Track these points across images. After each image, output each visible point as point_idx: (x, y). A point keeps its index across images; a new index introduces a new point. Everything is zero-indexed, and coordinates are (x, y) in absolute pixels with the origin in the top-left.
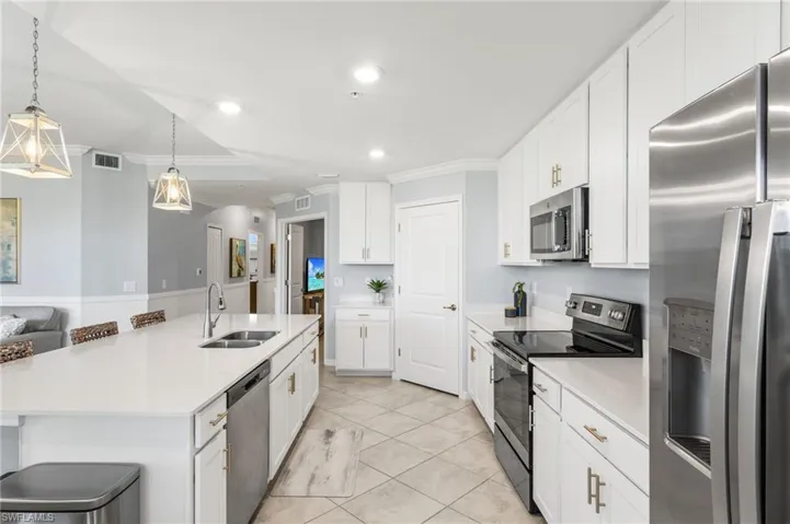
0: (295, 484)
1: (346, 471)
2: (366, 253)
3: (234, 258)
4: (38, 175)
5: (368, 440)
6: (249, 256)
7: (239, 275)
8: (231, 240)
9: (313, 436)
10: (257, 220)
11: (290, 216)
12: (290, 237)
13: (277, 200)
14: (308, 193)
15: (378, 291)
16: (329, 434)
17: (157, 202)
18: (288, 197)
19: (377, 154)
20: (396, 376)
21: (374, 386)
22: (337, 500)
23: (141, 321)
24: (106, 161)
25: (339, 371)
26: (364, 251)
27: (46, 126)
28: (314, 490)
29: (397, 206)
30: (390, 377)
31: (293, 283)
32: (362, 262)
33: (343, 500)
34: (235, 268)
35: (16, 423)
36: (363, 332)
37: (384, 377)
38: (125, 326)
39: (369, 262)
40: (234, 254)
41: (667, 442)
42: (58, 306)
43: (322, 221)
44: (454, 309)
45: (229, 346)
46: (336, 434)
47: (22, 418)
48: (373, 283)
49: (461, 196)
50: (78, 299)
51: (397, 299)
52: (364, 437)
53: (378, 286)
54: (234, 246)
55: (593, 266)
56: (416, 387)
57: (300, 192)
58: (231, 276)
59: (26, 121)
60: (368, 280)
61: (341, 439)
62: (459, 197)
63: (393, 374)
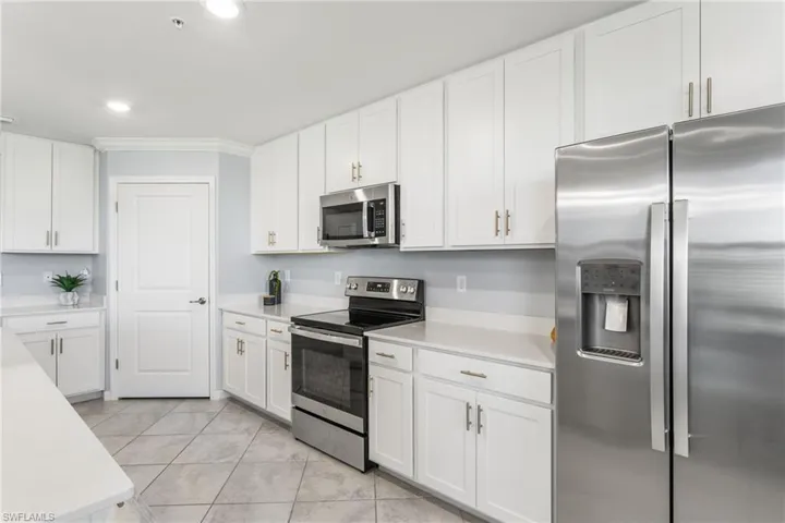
2: (52, 237)
15: (68, 290)
20: (110, 396)
26: (49, 235)
29: (113, 182)
30: (101, 399)
32: (47, 250)
36: (57, 347)
39: (56, 250)
41: (579, 353)
44: (203, 302)
48: (60, 279)
49: (213, 178)
51: (112, 297)
53: (69, 284)
55: (401, 250)
60: (48, 276)
62: (211, 180)
63: (106, 395)
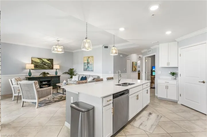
0: (136, 123)
1: (152, 125)
2: (168, 64)
3: (134, 66)
4: (88, 50)
5: (163, 119)
6: (138, 66)
7: (135, 70)
8: (133, 62)
9: (145, 113)
10: (140, 57)
11: (146, 55)
12: (146, 61)
13: (143, 51)
14: (151, 48)
15: (173, 75)
16: (150, 114)
17: (111, 54)
18: (145, 50)
19: (168, 33)
20: (179, 103)
21: (170, 104)
22: (147, 132)
23: (109, 79)
24: (106, 47)
25: (159, 98)
27: (88, 41)
28: (141, 127)
29: (179, 49)
30: (177, 102)
31: (147, 73)
32: (167, 66)
33: (149, 133)
34: (134, 69)
35: (78, 93)
36: (167, 87)
37: (175, 102)
38: (105, 79)
39: (169, 66)
40: (133, 65)
42: (98, 75)
43: (155, 55)
44: (204, 83)
45: (122, 86)
46: (153, 114)
47: (79, 93)
48: (171, 73)
50: (102, 74)
51: (179, 78)
52: (161, 118)
53: (173, 74)
54: (133, 64)
56: (187, 108)
57: (148, 48)
58: (133, 71)
59: (85, 41)
60: (170, 72)
61: (154, 116)
63: (178, 102)
